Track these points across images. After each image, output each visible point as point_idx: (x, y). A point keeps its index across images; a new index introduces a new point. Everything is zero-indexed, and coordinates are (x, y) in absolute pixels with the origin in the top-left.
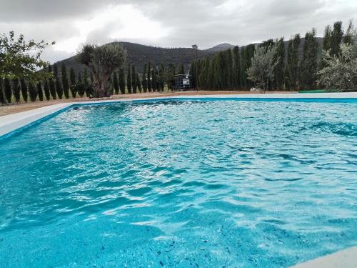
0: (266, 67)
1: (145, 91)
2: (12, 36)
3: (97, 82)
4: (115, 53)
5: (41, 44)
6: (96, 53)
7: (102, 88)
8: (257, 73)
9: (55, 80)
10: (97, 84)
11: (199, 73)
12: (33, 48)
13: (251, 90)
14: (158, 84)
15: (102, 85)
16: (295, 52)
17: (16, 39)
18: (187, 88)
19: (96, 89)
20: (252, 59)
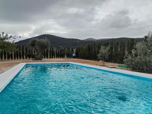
0: (105, 54)
1: (57, 58)
2: (3, 34)
3: (37, 54)
4: (45, 43)
5: (15, 37)
6: (37, 42)
7: (39, 57)
8: (102, 56)
9: (19, 52)
10: (36, 55)
11: (79, 52)
12: (11, 38)
13: (100, 61)
14: (62, 55)
15: (39, 55)
16: (117, 48)
17: (5, 35)
18: (74, 57)
19: (36, 57)
20: (100, 50)
